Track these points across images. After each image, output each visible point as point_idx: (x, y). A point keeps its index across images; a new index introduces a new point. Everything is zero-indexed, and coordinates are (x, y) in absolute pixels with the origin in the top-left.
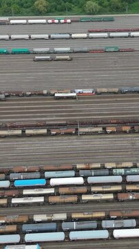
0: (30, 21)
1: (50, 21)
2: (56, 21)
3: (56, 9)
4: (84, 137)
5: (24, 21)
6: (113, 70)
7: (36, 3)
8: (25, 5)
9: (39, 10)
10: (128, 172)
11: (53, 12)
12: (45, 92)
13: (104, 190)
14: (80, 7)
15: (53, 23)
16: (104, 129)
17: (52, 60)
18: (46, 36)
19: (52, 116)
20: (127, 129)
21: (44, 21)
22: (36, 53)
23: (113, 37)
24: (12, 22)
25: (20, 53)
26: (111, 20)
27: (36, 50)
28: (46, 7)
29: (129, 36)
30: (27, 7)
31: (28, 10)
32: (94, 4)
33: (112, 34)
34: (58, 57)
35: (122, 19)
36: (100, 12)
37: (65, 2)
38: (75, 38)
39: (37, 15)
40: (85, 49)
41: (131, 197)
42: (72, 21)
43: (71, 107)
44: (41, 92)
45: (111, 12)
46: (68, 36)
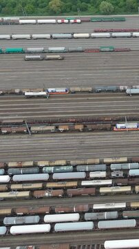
0: (39, 21)
1: (60, 21)
2: (66, 21)
3: (71, 9)
4: (36, 136)
5: (34, 21)
6: (100, 69)
7: (50, 3)
8: (40, 5)
9: (52, 10)
10: (57, 169)
11: (68, 12)
12: (17, 91)
13: (24, 187)
14: (96, 7)
15: (63, 23)
16: (57, 127)
17: (43, 59)
18: (48, 36)
19: (15, 115)
20: (80, 127)
21: (54, 21)
22: (30, 53)
23: (115, 37)
24: (21, 21)
25: (14, 52)
26: (122, 20)
27: (30, 49)
28: (61, 7)
29: (131, 36)
30: (43, 7)
31: (43, 10)
32: (108, 4)
33: (114, 34)
34: (48, 57)
35: (133, 19)
36: (114, 12)
37: (82, 2)
38: (78, 38)
39: (51, 15)
40: (80, 48)
41: (47, 194)
42: (82, 21)
43: (38, 106)
44: (12, 91)
45: (126, 12)
46: (70, 35)
